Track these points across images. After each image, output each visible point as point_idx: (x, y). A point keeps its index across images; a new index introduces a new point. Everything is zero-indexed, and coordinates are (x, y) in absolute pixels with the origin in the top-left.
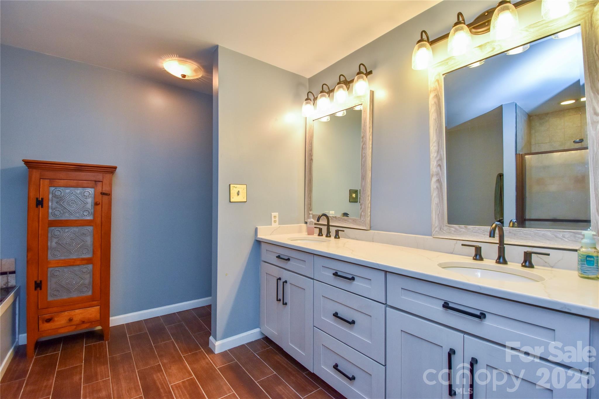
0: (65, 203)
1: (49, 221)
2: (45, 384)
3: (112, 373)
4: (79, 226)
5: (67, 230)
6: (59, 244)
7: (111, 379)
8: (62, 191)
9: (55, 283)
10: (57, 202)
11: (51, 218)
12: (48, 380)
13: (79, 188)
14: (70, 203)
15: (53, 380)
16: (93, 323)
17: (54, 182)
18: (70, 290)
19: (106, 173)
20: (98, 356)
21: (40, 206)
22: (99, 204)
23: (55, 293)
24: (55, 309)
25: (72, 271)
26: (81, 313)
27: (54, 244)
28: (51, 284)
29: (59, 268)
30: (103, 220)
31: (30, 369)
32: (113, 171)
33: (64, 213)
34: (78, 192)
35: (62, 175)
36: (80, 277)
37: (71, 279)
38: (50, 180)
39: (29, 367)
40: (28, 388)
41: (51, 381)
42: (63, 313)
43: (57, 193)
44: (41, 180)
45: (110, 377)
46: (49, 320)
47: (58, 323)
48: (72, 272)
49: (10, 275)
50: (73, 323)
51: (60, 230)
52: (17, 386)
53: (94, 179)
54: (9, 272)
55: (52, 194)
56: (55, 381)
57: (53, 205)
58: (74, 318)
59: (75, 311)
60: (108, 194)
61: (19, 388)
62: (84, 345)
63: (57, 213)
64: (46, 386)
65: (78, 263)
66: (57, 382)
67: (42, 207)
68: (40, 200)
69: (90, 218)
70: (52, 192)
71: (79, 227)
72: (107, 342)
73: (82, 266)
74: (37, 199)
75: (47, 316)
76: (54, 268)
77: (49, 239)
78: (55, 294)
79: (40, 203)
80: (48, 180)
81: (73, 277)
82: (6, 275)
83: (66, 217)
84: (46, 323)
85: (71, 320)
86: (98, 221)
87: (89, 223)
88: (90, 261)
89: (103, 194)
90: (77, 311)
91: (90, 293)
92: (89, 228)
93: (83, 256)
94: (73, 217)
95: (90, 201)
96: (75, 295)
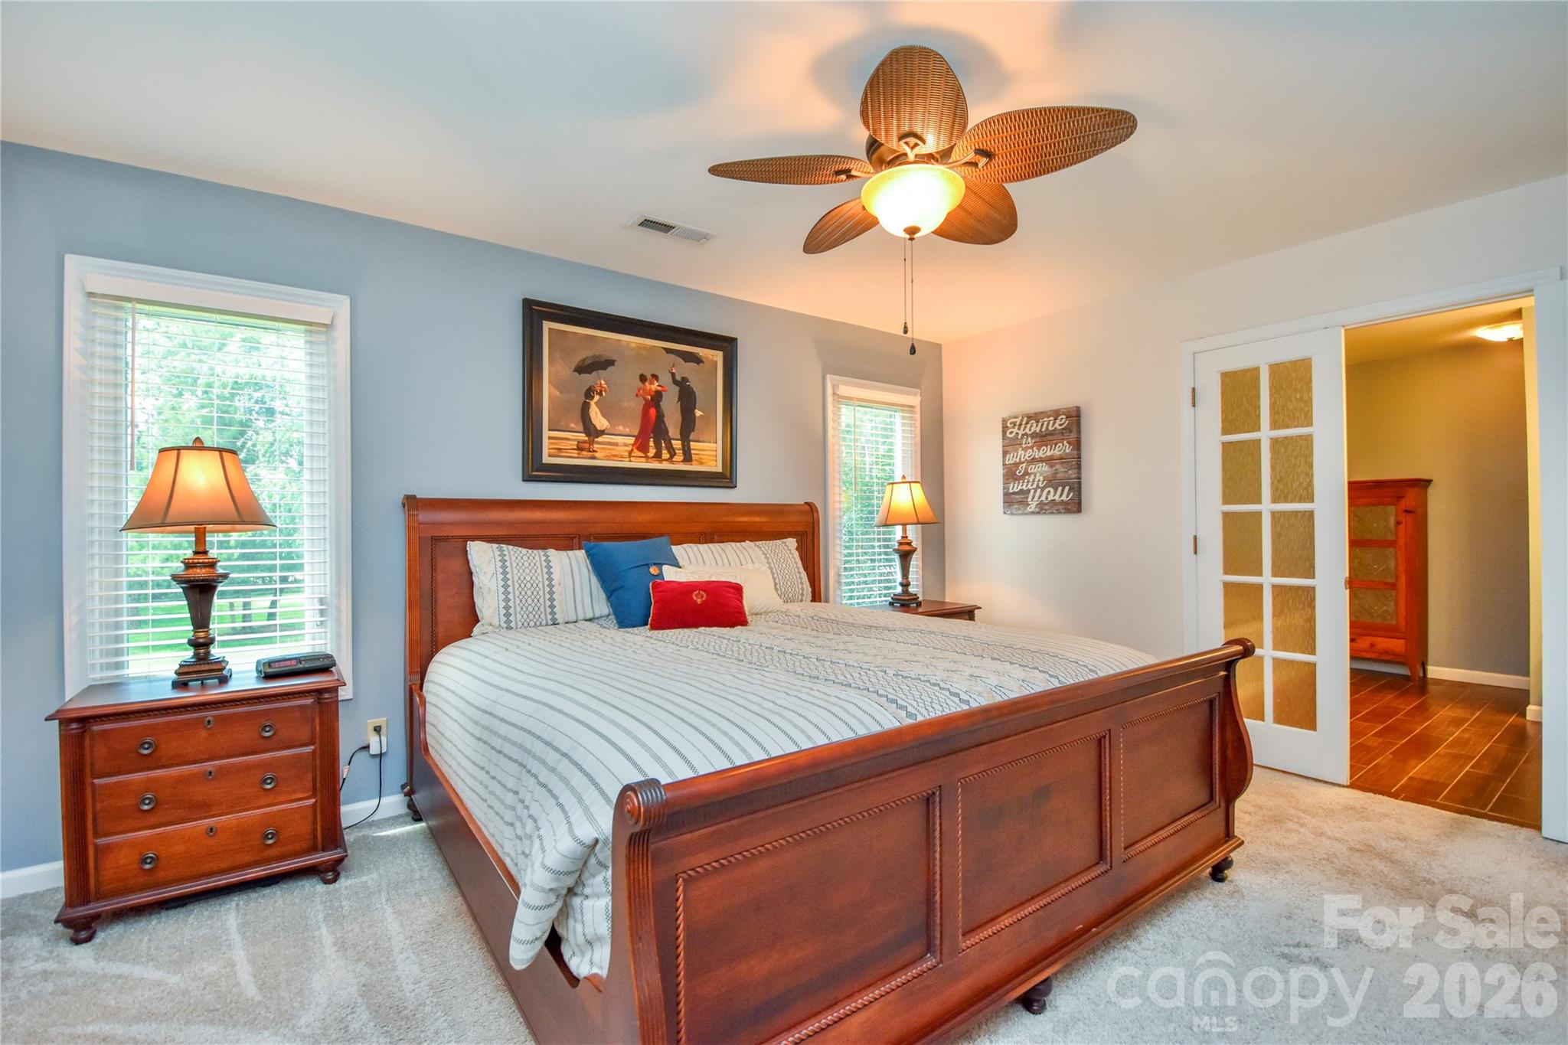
0: (1366, 522)
4: (1381, 547)
5: (1368, 550)
6: (1361, 564)
8: (1362, 510)
9: (1358, 604)
13: (1385, 506)
14: (1372, 522)
16: (1397, 657)
17: (1354, 501)
18: (1372, 615)
19: (1409, 486)
22: (1402, 523)
23: (1359, 615)
24: (1358, 631)
25: (1375, 595)
27: (1356, 564)
30: (1407, 541)
32: (1420, 483)
33: (1365, 532)
34: (1384, 509)
42: (1365, 637)
43: (1357, 513)
47: (1361, 646)
50: (1375, 650)
51: (1361, 550)
53: (1397, 495)
55: (1354, 513)
57: (1354, 525)
59: (1377, 638)
60: (1413, 510)
63: (1358, 532)
65: (1380, 586)
73: (1385, 590)
78: (1357, 615)
81: (1375, 602)
83: (1367, 536)
85: (1372, 646)
86: (1401, 542)
87: (1392, 544)
88: (1393, 586)
89: (1406, 511)
90: (1380, 639)
91: (1394, 622)
92: (1391, 550)
93: (1387, 581)
94: (1374, 537)
95: (1392, 520)
96: (1378, 621)
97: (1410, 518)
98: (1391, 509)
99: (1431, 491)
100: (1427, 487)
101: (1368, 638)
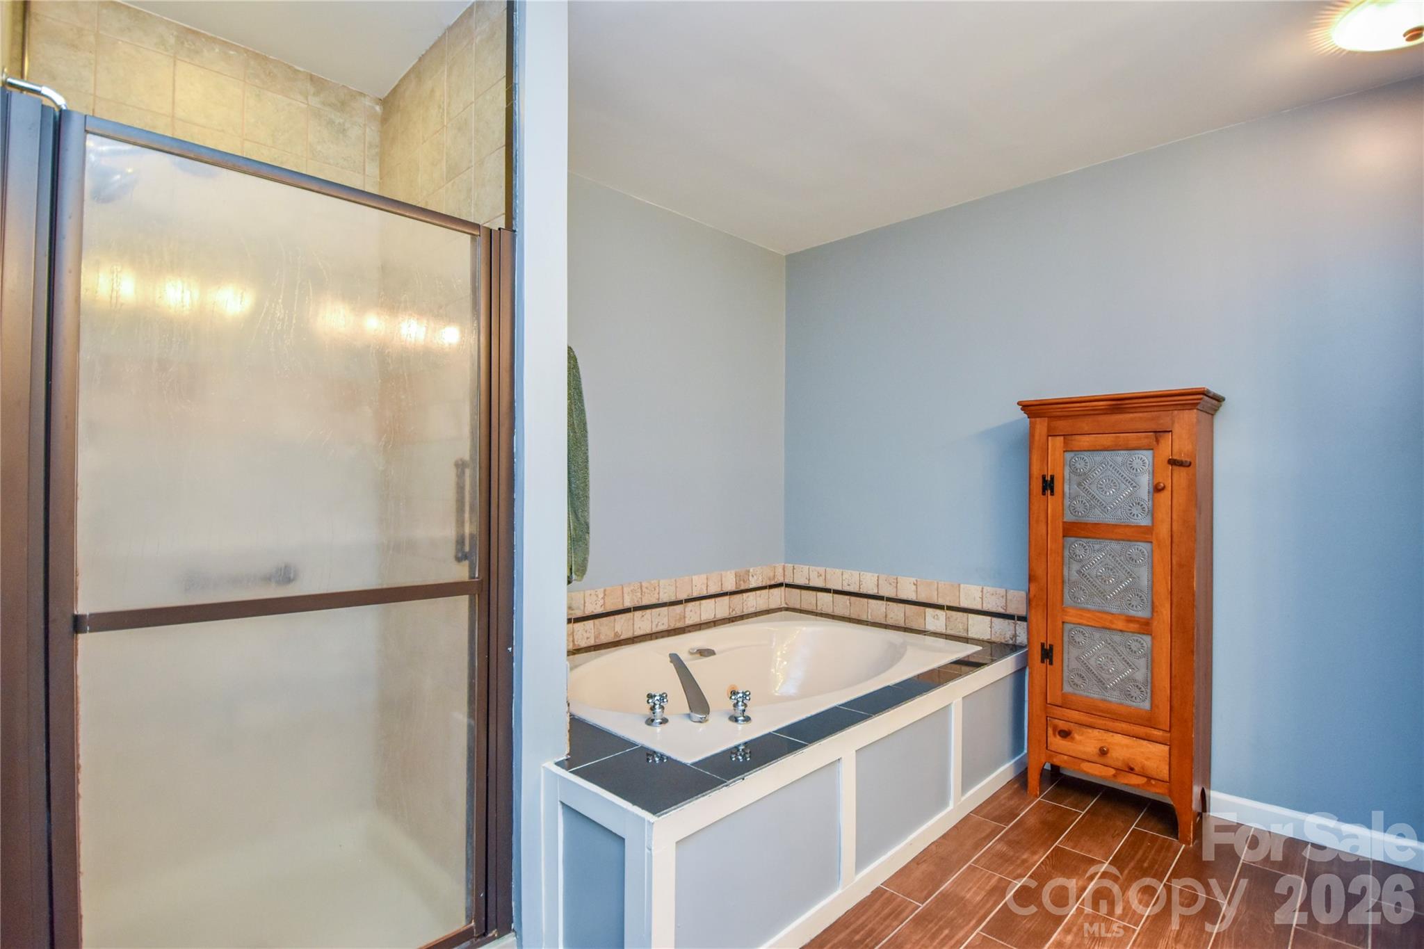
0: (1094, 487)
1: (1064, 523)
2: (1025, 856)
3: (1148, 923)
4: (1123, 540)
5: (1097, 547)
6: (1083, 575)
7: (1139, 934)
8: (1087, 460)
9: (1076, 658)
10: (1079, 485)
11: (1069, 517)
12: (1034, 853)
13: (1122, 452)
14: (1104, 486)
15: (1041, 858)
16: (1153, 782)
17: (1072, 440)
18: (1104, 684)
19: (1179, 407)
20: (1146, 865)
21: (1049, 491)
22: (1163, 488)
23: (1078, 681)
24: (1075, 715)
25: (1109, 642)
26: (1127, 746)
27: (1075, 576)
28: (1070, 658)
29: (1083, 627)
30: (1175, 528)
31: (1021, 815)
32: (1198, 401)
33: (1092, 507)
34: (1119, 459)
35: (1085, 425)
36: (1126, 661)
37: (1106, 660)
38: (1064, 438)
39: (1023, 810)
40: (999, 847)
41: (1036, 857)
42: (1090, 730)
43: (1078, 466)
44: (1050, 438)
45: (1139, 927)
46: (1065, 734)
47: (1081, 748)
48: (1109, 644)
49: (1019, 622)
50: (1108, 760)
51: (1085, 544)
52: (988, 831)
53: (1154, 426)
54: (1018, 617)
55: (1070, 467)
56: (1042, 863)
57: (1071, 491)
58: (1110, 751)
59: (1113, 736)
60: (1186, 461)
61: (989, 837)
62: (1133, 826)
63: (1080, 508)
64: (1024, 861)
65: (1120, 625)
66: (1043, 866)
67: (1052, 493)
68: (1049, 479)
69: (1145, 521)
70: (1070, 461)
71: (1124, 543)
72: (1184, 846)
73: (1130, 634)
74: (1044, 477)
75: (1062, 725)
76: (1075, 626)
77: (1066, 560)
78: (1076, 681)
79: (1048, 485)
80: (1062, 438)
81: (1110, 656)
82: (1013, 621)
83: (1096, 516)
84: (1058, 737)
85: (1103, 752)
86: (1163, 530)
87: (1144, 534)
88: (1145, 627)
89: (1172, 462)
90: (1118, 738)
91: (1146, 705)
92: (1144, 547)
93: (1132, 613)
94: (1109, 519)
95: (1145, 481)
96: (1114, 697)
97: (1181, 475)
98: (1147, 456)
99: (1222, 423)
100: (1212, 412)
101: (1096, 733)
